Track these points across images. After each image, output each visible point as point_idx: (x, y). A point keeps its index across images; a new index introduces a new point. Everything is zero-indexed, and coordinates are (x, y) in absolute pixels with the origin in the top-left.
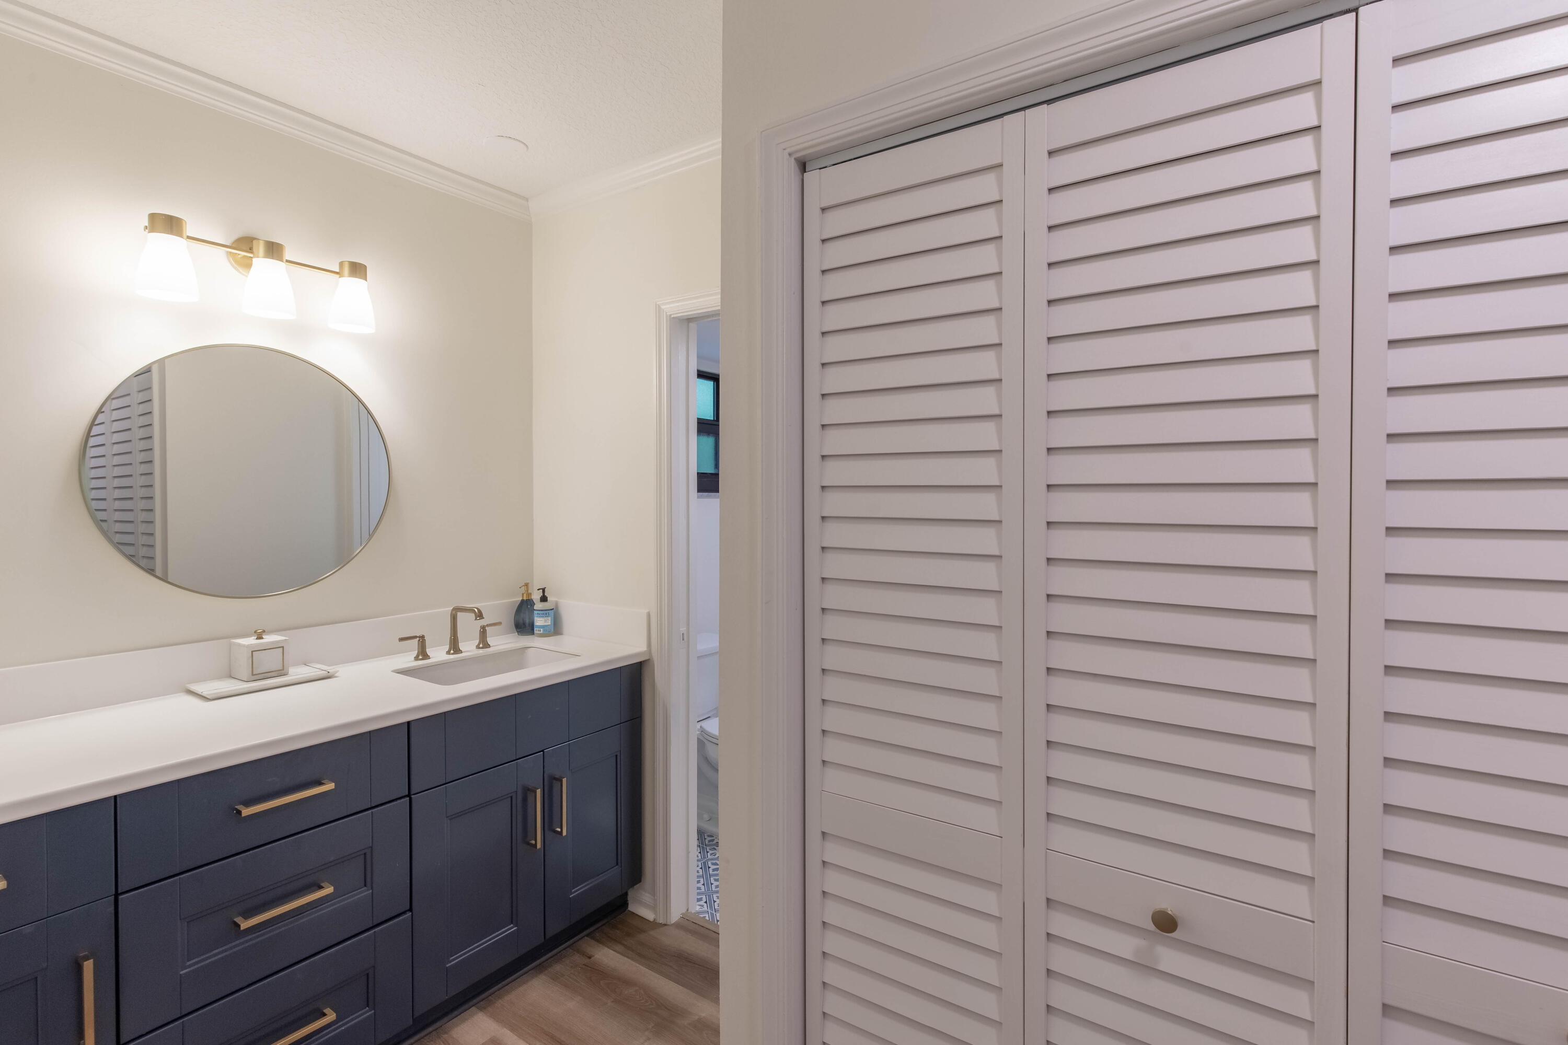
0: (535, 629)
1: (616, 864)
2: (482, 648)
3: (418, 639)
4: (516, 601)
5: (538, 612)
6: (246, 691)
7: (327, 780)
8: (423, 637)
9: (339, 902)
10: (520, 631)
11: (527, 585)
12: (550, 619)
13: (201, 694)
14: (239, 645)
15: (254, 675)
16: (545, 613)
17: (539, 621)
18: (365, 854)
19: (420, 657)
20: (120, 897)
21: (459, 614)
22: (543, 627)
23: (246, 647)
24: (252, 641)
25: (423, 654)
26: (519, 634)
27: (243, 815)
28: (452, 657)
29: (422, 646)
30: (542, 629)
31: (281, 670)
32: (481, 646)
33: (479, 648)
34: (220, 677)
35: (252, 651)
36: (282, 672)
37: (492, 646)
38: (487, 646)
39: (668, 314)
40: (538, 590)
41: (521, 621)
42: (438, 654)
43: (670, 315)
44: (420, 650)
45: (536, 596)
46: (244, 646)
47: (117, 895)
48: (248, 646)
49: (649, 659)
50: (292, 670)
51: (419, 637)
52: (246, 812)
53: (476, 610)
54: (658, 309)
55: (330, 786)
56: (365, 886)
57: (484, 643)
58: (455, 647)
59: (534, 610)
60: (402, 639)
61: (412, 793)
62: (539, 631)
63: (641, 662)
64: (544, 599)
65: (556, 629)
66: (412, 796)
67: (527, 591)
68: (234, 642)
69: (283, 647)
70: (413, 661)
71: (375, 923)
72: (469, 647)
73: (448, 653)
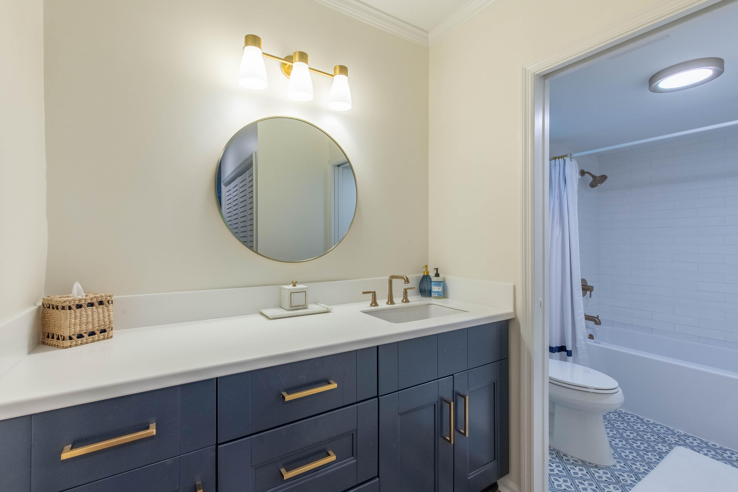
0: (432, 293)
1: (494, 459)
2: (405, 302)
3: (372, 293)
4: (420, 276)
5: (434, 283)
6: (287, 316)
7: (332, 381)
8: (375, 292)
9: (338, 466)
10: (422, 294)
11: (426, 266)
12: (441, 287)
13: (266, 315)
14: (285, 289)
15: (292, 307)
16: (438, 283)
17: (435, 289)
18: (353, 434)
19: (373, 305)
20: (219, 447)
21: (394, 280)
22: (437, 292)
23: (288, 290)
24: (291, 287)
25: (374, 303)
26: (423, 296)
27: (286, 400)
28: (389, 306)
29: (374, 298)
30: (437, 294)
31: (304, 305)
32: (404, 301)
33: (403, 302)
34: (275, 307)
35: (291, 293)
36: (305, 307)
37: (410, 302)
38: (407, 301)
39: (533, 72)
40: (434, 269)
41: (423, 288)
42: (382, 304)
43: (534, 73)
44: (373, 300)
45: (432, 274)
46: (287, 289)
47: (217, 445)
48: (289, 290)
49: (514, 318)
50: (310, 306)
51: (373, 292)
52: (288, 398)
53: (405, 277)
54: (525, 71)
55: (334, 386)
56: (353, 456)
57: (406, 300)
58: (391, 301)
59: (432, 281)
60: (364, 293)
61: (380, 394)
62: (435, 294)
63: (508, 320)
64: (437, 275)
65: (444, 294)
66: (380, 397)
67: (427, 270)
68: (282, 287)
69: (305, 292)
70: (369, 307)
71: (359, 482)
72: (398, 301)
73: (387, 303)
